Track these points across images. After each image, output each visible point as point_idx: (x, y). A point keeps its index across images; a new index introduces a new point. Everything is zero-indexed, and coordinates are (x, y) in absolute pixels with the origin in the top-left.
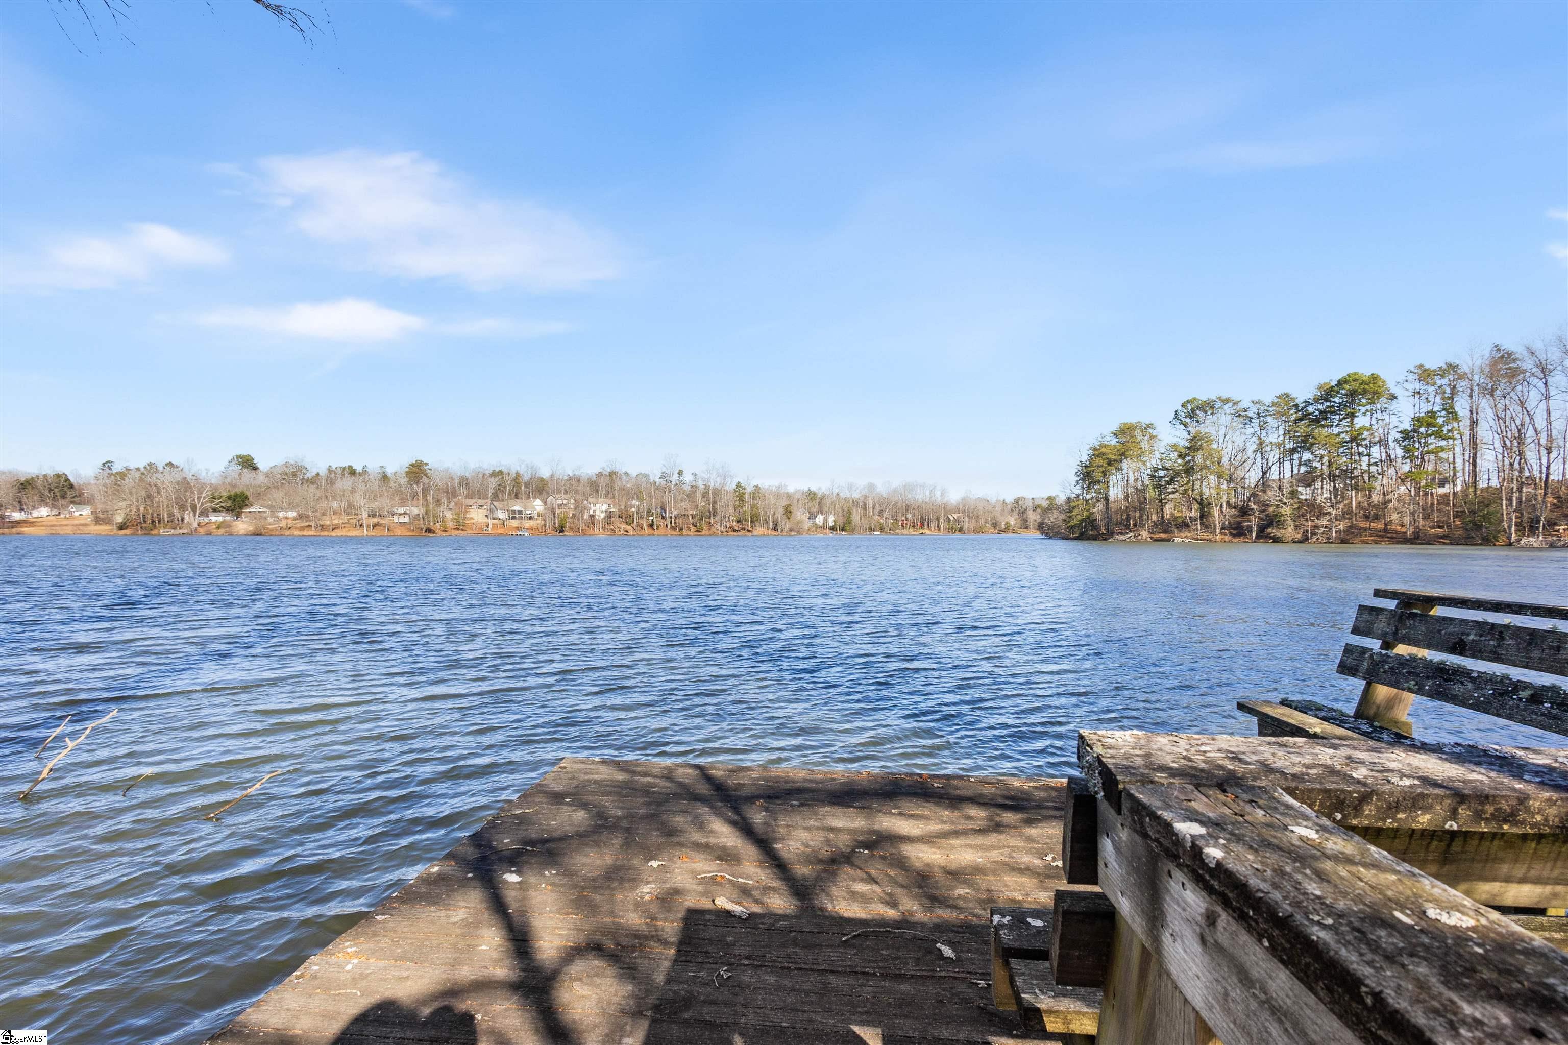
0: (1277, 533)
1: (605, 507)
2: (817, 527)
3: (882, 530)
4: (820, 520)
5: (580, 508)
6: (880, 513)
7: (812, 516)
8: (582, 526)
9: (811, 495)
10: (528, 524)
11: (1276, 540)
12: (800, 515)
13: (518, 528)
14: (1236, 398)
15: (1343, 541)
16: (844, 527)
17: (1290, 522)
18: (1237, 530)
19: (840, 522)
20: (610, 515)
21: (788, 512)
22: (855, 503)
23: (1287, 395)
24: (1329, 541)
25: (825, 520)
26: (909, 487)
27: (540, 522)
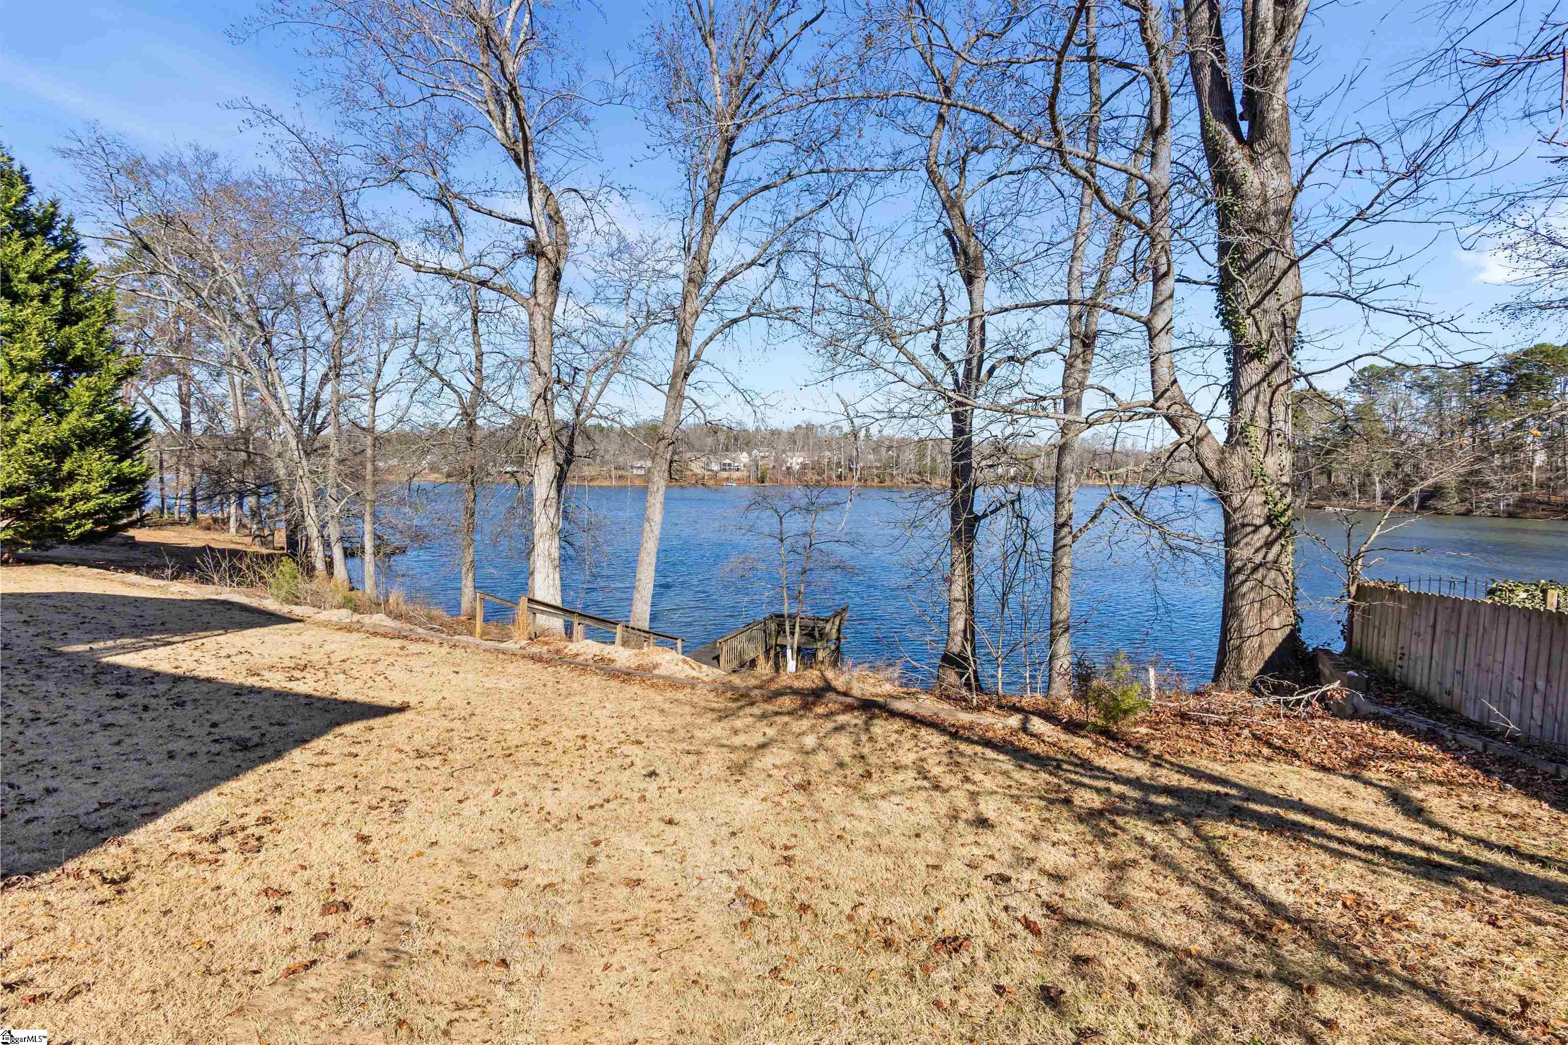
0: (1440, 505)
1: (800, 460)
5: (779, 461)
8: (780, 477)
10: (736, 475)
11: (1440, 513)
13: (727, 479)
15: (1511, 515)
17: (1453, 493)
20: (804, 466)
24: (1495, 515)
27: (745, 473)
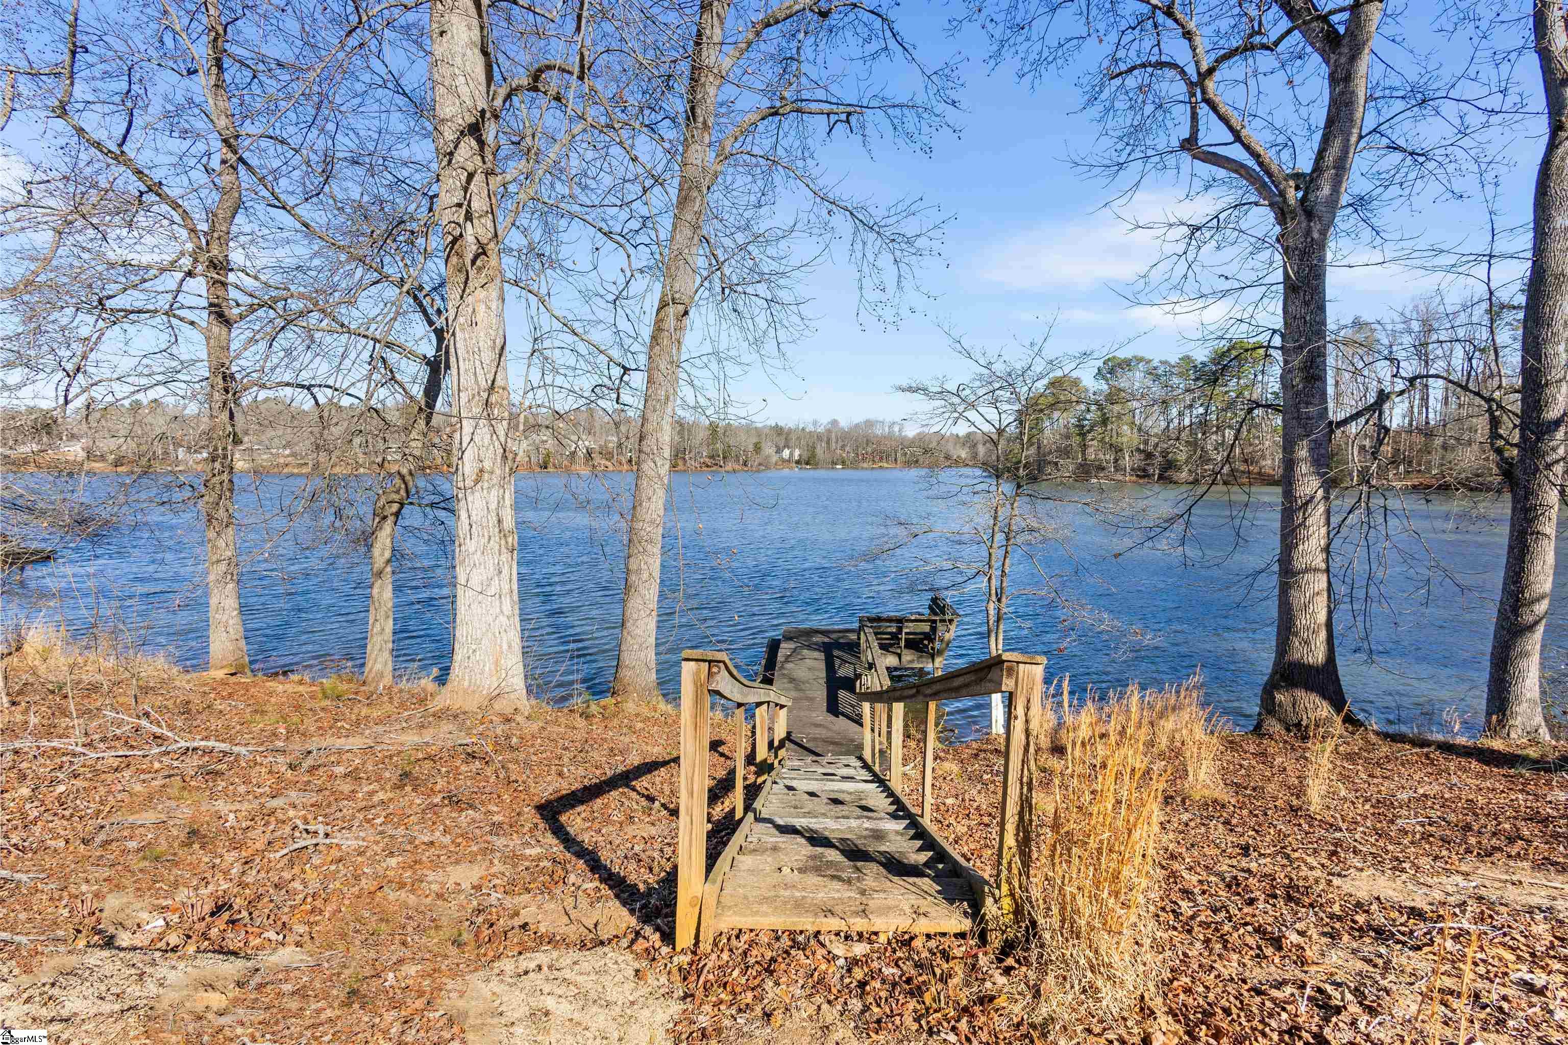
0: (1174, 476)
2: (784, 461)
3: (843, 463)
4: (786, 453)
6: (843, 448)
7: (779, 451)
9: (778, 430)
11: (1173, 482)
12: (769, 450)
14: (1148, 356)
16: (808, 461)
17: (1184, 467)
18: (1142, 474)
19: (805, 457)
21: (757, 448)
22: (819, 437)
23: (1188, 357)
25: (791, 454)
26: (869, 423)
